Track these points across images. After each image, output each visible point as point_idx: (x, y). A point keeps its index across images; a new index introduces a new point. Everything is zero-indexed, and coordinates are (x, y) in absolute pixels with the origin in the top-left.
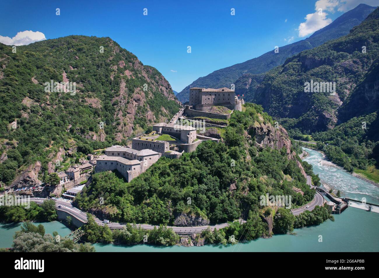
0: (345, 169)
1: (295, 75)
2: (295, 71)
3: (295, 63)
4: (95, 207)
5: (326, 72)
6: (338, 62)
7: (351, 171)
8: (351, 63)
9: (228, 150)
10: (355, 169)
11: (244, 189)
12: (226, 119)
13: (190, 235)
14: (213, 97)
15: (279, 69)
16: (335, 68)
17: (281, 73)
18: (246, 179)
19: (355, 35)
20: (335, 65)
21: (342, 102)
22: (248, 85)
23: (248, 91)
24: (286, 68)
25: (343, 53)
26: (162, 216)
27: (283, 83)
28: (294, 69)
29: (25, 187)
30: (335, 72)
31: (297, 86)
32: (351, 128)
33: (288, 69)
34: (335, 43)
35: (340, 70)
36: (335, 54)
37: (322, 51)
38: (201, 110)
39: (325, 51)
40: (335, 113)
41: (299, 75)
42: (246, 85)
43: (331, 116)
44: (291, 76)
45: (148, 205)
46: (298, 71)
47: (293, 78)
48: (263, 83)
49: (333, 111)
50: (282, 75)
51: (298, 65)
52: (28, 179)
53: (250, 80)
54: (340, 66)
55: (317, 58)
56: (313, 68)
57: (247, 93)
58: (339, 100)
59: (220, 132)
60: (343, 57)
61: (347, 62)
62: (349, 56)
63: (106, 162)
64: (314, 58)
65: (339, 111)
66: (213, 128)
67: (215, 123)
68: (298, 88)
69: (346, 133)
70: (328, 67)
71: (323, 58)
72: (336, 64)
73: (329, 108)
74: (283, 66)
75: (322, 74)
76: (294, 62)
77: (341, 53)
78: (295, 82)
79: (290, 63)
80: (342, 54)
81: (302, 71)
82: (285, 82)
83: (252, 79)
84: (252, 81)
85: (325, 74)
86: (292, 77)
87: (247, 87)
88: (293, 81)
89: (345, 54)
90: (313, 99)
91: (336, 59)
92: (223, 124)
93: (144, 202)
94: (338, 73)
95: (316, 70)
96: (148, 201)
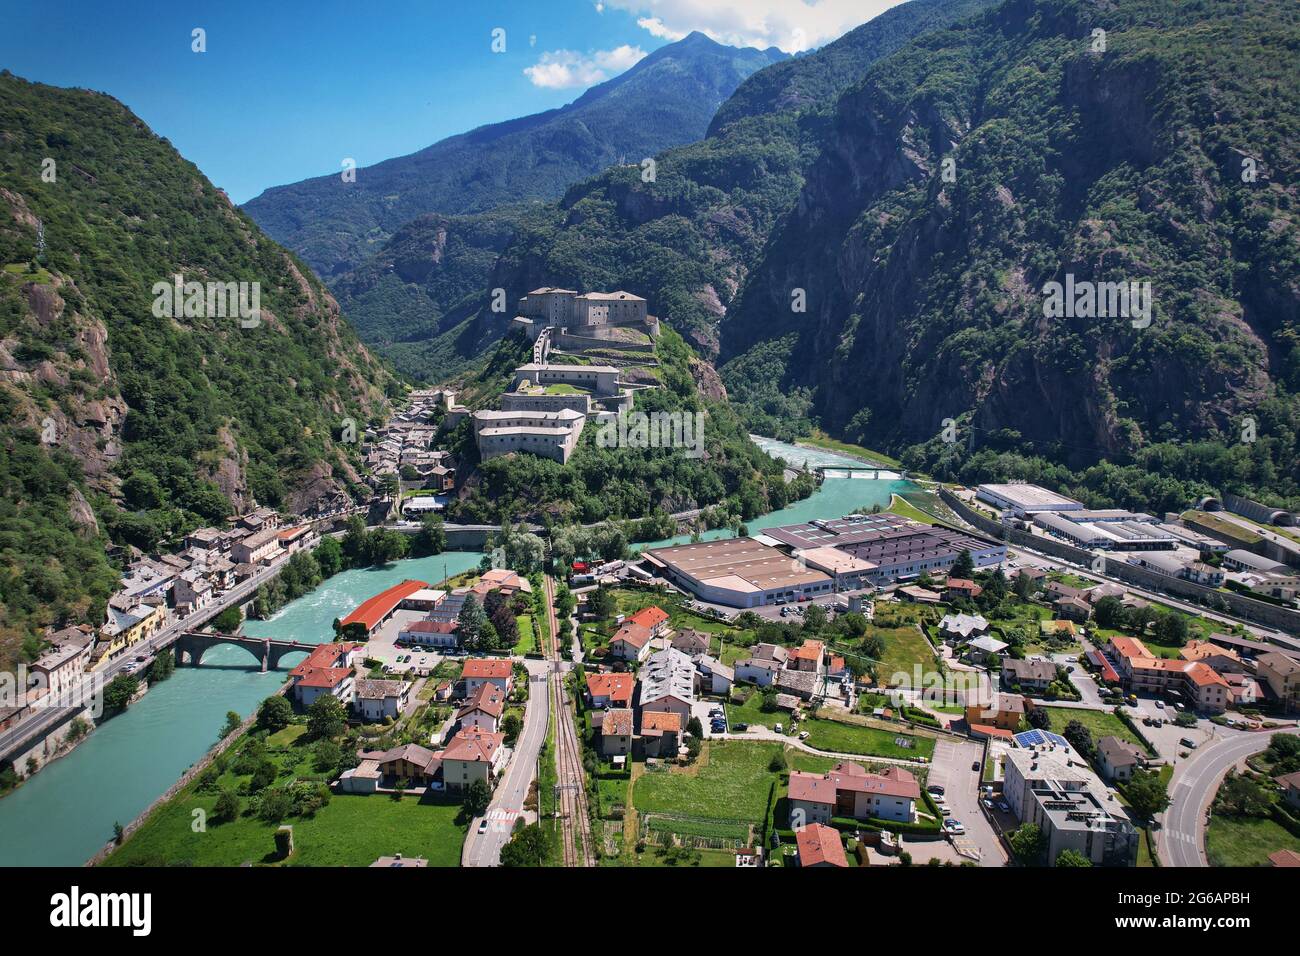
0: (778, 439)
1: (605, 234)
2: (604, 224)
3: (599, 202)
4: (525, 512)
5: (683, 234)
6: (705, 211)
7: (791, 441)
8: (732, 215)
9: (680, 402)
10: (796, 438)
11: (719, 456)
12: (651, 351)
13: (686, 520)
14: (607, 309)
15: (551, 212)
16: (700, 223)
17: (565, 227)
18: (718, 443)
19: (730, 147)
20: (699, 217)
21: (724, 309)
22: (437, 251)
23: (439, 268)
24: (576, 212)
25: (711, 188)
26: (640, 502)
27: (578, 256)
28: (599, 218)
29: (330, 509)
30: (702, 236)
31: (616, 264)
32: (759, 365)
33: (584, 218)
34: (691, 161)
35: (711, 231)
36: (696, 190)
37: (665, 178)
38: (592, 335)
39: (672, 177)
40: (715, 335)
41: (617, 235)
42: (431, 249)
43: (710, 341)
44: (596, 236)
45: (612, 492)
46: (613, 225)
47: (603, 242)
48: (513, 252)
49: (711, 328)
50: (570, 233)
51: (607, 207)
52: (335, 491)
53: (443, 236)
54: (709, 220)
55: (655, 194)
56: (649, 220)
57: (436, 274)
58: (719, 303)
59: (655, 374)
60: (714, 199)
61: (722, 212)
62: (726, 197)
63: (502, 438)
64: (650, 195)
65: (723, 327)
66: (638, 368)
67: (634, 359)
68: (619, 272)
69: (751, 376)
70: (686, 222)
71: (670, 195)
72: (700, 214)
73: (702, 321)
74: (563, 206)
75: (673, 237)
76: (596, 197)
77: (708, 187)
78: (607, 254)
79: (585, 200)
80: (710, 192)
81: (621, 227)
82: (583, 254)
83: (449, 233)
84: (449, 239)
85: (681, 238)
86: (598, 239)
87: (437, 256)
88: (603, 251)
89: (718, 191)
90: (664, 299)
91: (700, 202)
92: (648, 360)
93: (605, 488)
94: (707, 237)
95: (658, 225)
96: (610, 487)
